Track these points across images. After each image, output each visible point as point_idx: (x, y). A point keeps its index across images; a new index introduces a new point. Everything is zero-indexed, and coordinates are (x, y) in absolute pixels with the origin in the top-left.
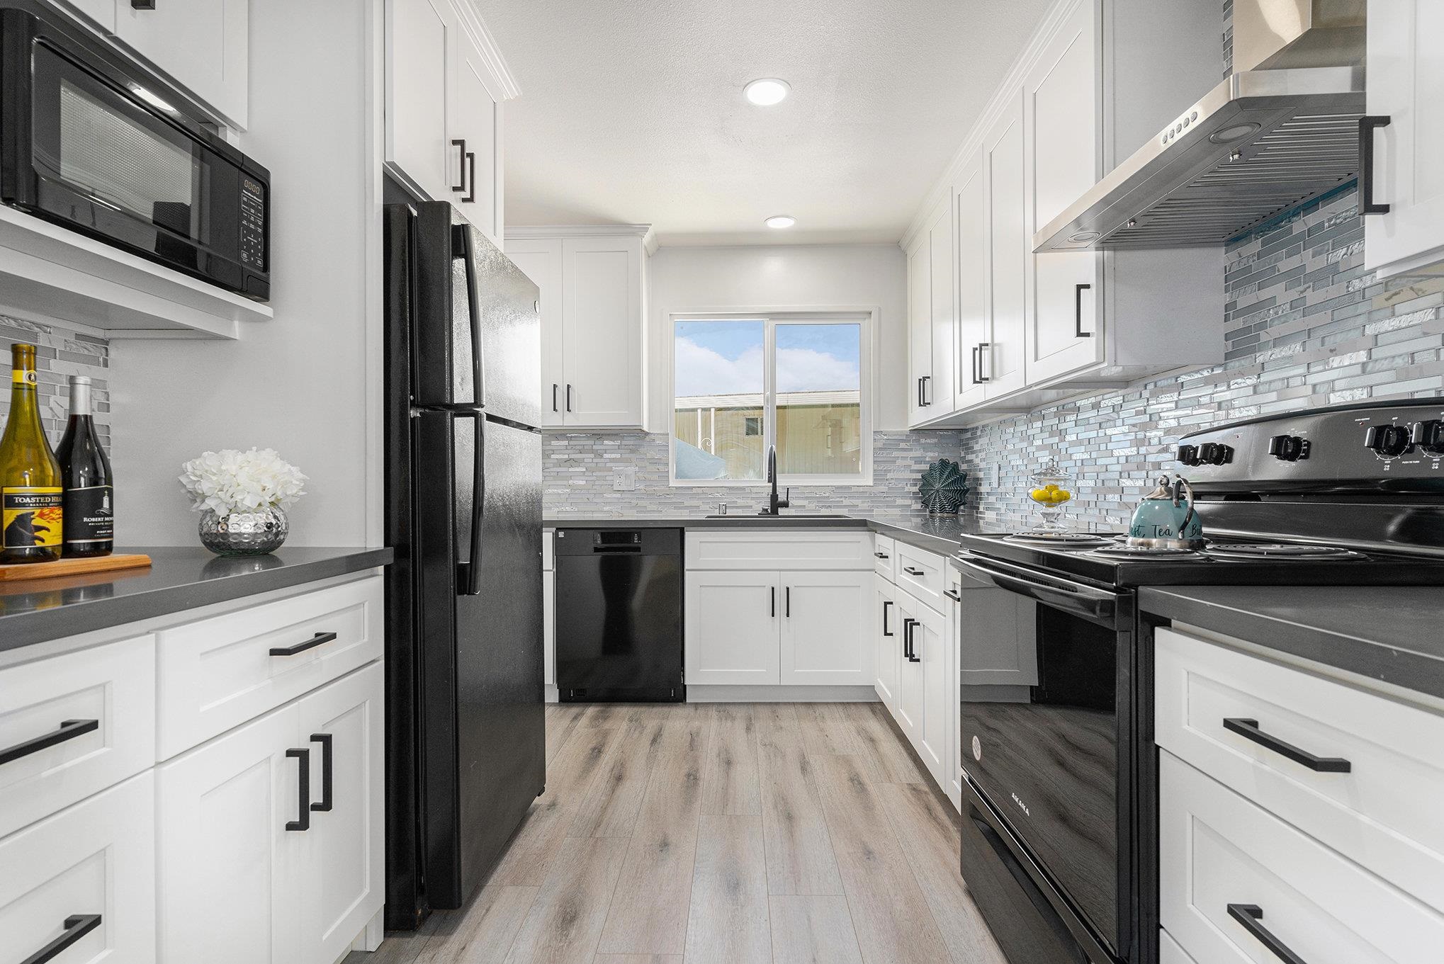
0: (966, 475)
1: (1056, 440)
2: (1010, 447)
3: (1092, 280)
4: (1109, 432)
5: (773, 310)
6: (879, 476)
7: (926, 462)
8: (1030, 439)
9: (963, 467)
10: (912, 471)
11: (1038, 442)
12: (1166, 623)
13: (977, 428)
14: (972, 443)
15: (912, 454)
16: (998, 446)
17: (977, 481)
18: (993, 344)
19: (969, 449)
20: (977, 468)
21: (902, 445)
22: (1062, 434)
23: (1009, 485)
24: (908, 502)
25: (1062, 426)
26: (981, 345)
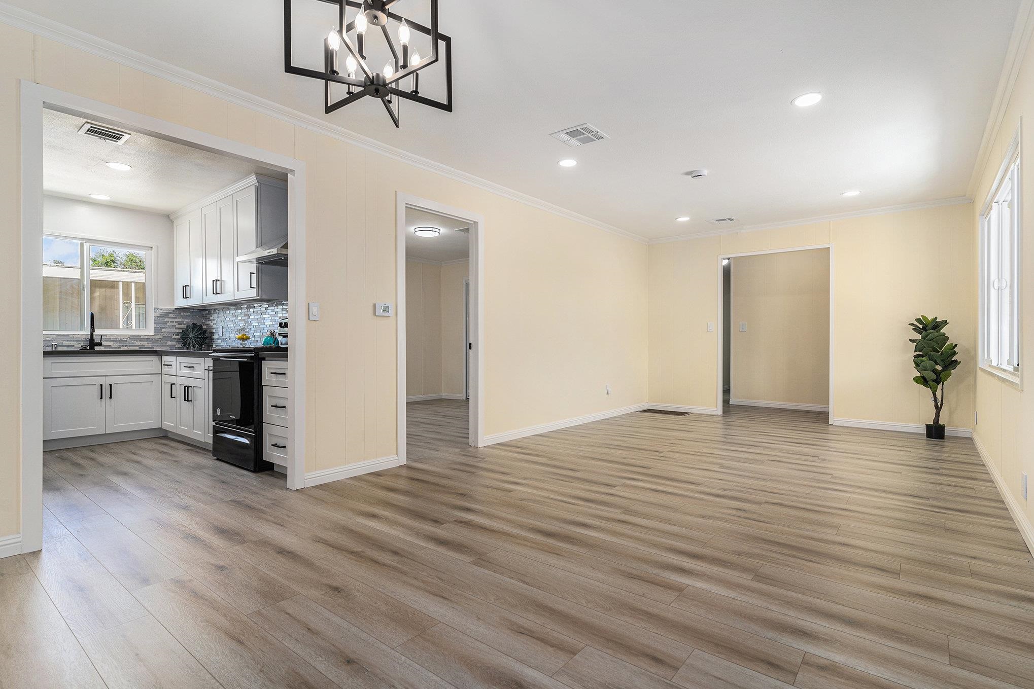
0: (206, 331)
1: (247, 318)
2: (228, 319)
3: (255, 272)
4: (264, 316)
5: (91, 238)
6: (157, 331)
7: (185, 324)
8: (236, 317)
9: (204, 327)
10: (176, 328)
11: (240, 318)
12: (264, 359)
13: (211, 309)
14: (208, 316)
15: (176, 320)
16: (222, 318)
17: (212, 334)
18: (221, 281)
19: (208, 319)
20: (212, 328)
21: (170, 315)
22: (249, 316)
23: (227, 335)
24: (174, 343)
25: (248, 313)
26: (216, 280)
